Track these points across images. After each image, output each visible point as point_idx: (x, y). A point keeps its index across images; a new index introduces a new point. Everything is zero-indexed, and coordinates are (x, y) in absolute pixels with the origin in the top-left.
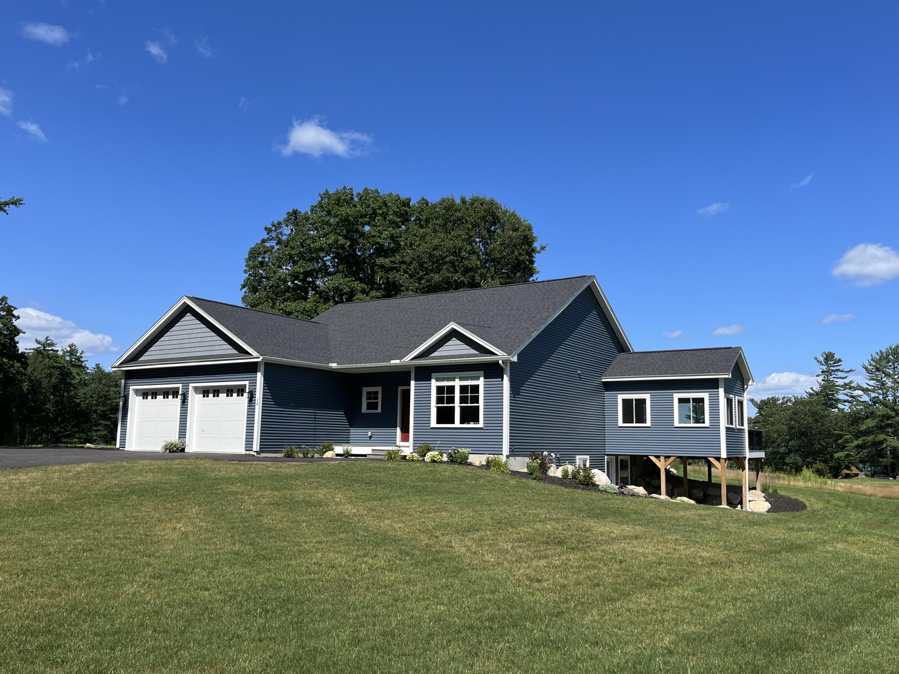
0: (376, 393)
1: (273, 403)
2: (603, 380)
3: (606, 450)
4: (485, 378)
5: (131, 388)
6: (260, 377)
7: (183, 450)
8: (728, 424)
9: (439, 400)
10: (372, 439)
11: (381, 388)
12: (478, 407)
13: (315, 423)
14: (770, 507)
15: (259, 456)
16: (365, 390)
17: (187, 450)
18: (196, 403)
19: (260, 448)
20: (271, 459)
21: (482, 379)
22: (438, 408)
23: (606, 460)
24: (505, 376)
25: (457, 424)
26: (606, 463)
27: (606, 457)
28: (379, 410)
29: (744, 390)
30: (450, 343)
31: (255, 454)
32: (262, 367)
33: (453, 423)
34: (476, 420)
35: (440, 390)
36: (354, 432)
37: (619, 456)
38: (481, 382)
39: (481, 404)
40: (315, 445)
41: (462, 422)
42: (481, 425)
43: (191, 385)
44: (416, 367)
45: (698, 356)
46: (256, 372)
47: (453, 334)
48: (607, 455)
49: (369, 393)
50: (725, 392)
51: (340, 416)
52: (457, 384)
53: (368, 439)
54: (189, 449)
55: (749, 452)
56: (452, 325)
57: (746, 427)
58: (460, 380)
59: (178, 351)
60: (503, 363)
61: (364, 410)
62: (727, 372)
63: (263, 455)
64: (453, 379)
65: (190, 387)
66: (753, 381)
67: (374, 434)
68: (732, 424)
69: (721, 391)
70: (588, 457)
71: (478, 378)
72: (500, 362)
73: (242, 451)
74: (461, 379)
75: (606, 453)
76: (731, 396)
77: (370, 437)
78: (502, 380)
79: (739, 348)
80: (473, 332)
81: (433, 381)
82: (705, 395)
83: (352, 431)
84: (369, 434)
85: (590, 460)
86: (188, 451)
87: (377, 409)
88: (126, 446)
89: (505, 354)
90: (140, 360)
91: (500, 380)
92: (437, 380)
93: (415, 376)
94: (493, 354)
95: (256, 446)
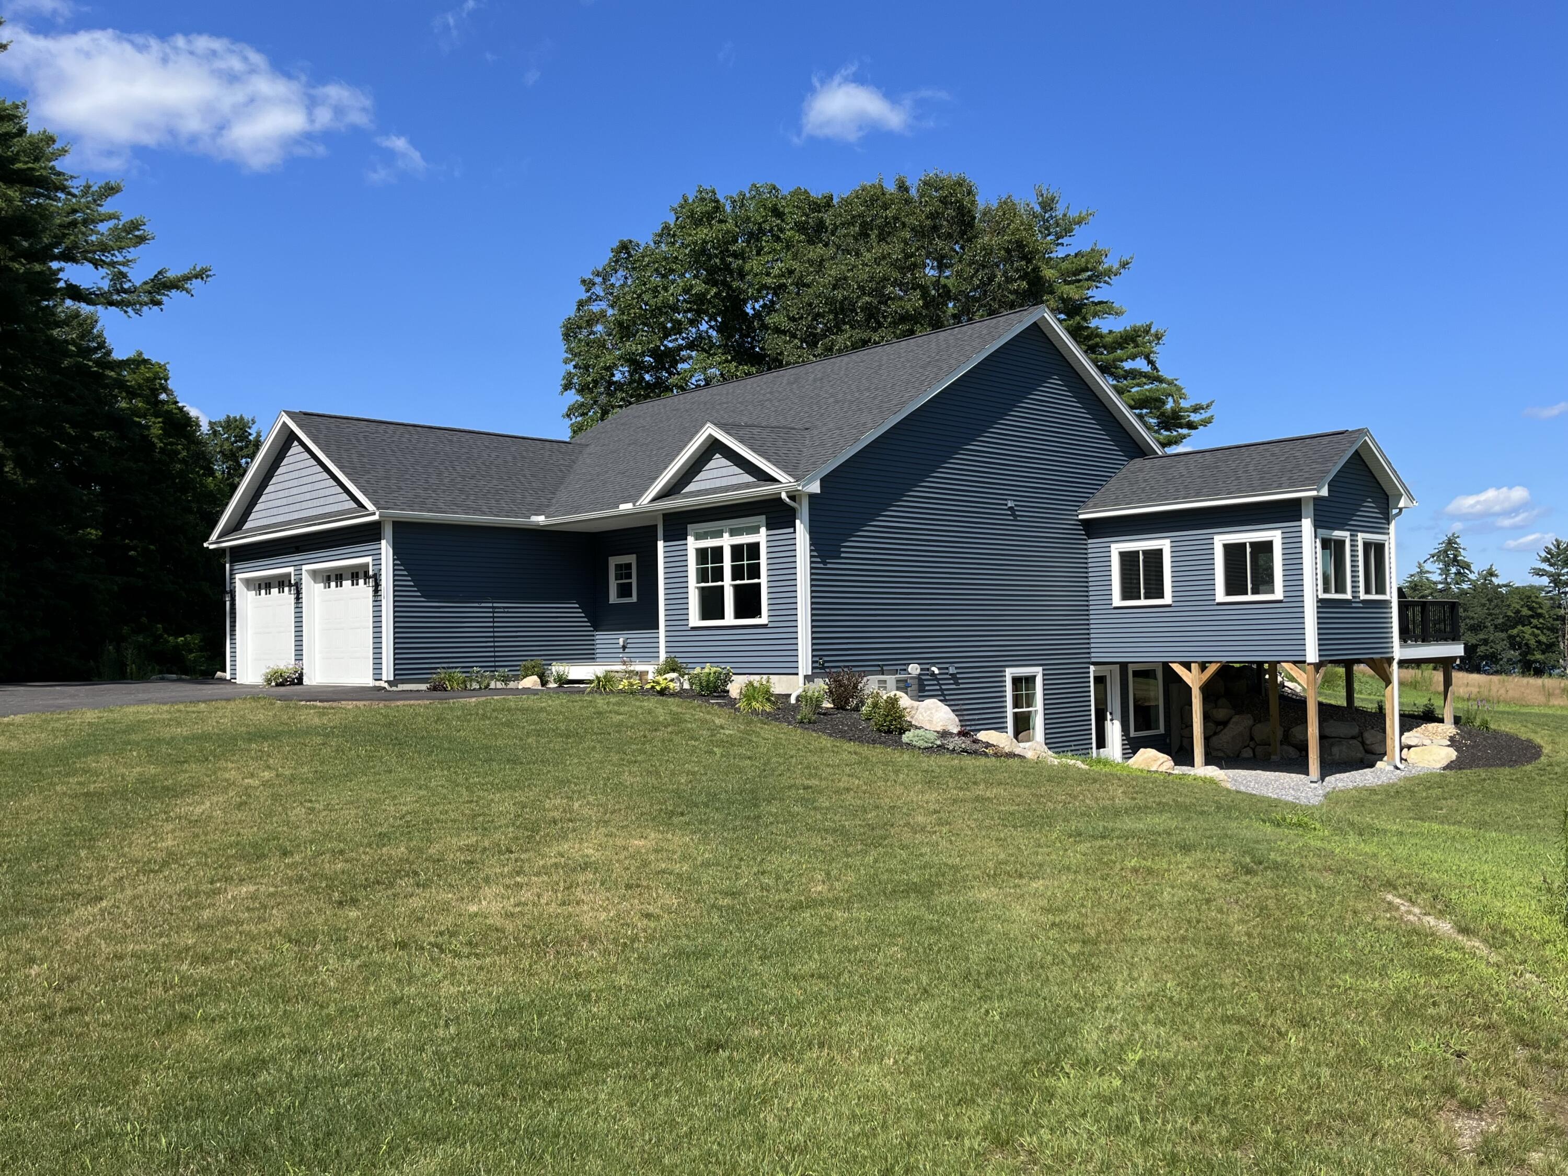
0: (629, 566)
1: (419, 594)
2: (1081, 517)
3: (1093, 655)
4: (768, 529)
5: (238, 576)
6: (386, 548)
7: (300, 680)
8: (1326, 590)
9: (703, 576)
10: (627, 650)
11: (634, 556)
12: (759, 584)
13: (493, 627)
14: (1454, 758)
15: (394, 689)
16: (613, 561)
17: (306, 681)
18: (317, 600)
19: (395, 675)
20: (417, 694)
21: (763, 530)
22: (702, 590)
23: (1092, 675)
24: (798, 522)
25: (729, 618)
26: (1092, 679)
27: (1092, 668)
28: (634, 599)
29: (1388, 520)
30: (711, 464)
31: (386, 685)
32: (388, 531)
33: (723, 617)
34: (757, 613)
35: (702, 554)
36: (603, 638)
37: (1130, 665)
38: (762, 537)
39: (763, 580)
40: (495, 666)
41: (738, 616)
42: (763, 619)
43: (305, 568)
44: (664, 515)
45: (1273, 455)
46: (379, 539)
47: (714, 447)
48: (1094, 664)
49: (619, 567)
50: (1317, 525)
51: (572, 611)
52: (726, 542)
53: (621, 650)
54: (310, 679)
55: (1401, 646)
56: (711, 430)
57: (1392, 595)
58: (731, 536)
59: (286, 509)
60: (789, 497)
61: (613, 598)
62: (1313, 484)
63: (401, 687)
64: (719, 534)
65: (304, 572)
66: (1411, 498)
67: (629, 641)
68: (1340, 588)
69: (1307, 525)
70: (1040, 669)
71: (756, 530)
72: (784, 496)
73: (369, 681)
74: (733, 533)
75: (1093, 660)
76: (1337, 534)
77: (624, 647)
78: (795, 532)
79: (1362, 432)
80: (741, 440)
81: (690, 539)
82: (1275, 536)
83: (598, 637)
84: (621, 641)
85: (1044, 675)
86: (309, 683)
87: (631, 596)
88: (237, 677)
89: (792, 480)
90: (244, 528)
91: (791, 530)
92: (698, 537)
93: (664, 531)
94: (774, 480)
95: (388, 673)
